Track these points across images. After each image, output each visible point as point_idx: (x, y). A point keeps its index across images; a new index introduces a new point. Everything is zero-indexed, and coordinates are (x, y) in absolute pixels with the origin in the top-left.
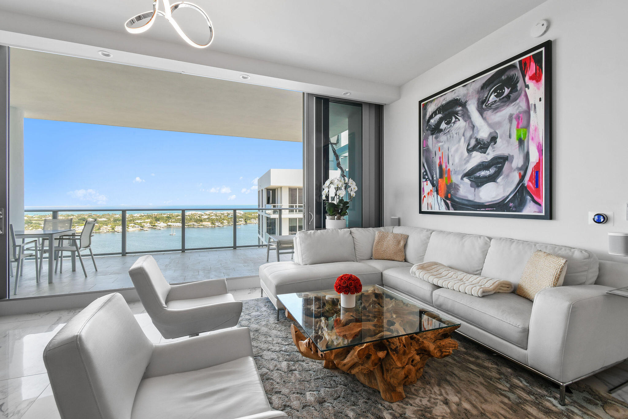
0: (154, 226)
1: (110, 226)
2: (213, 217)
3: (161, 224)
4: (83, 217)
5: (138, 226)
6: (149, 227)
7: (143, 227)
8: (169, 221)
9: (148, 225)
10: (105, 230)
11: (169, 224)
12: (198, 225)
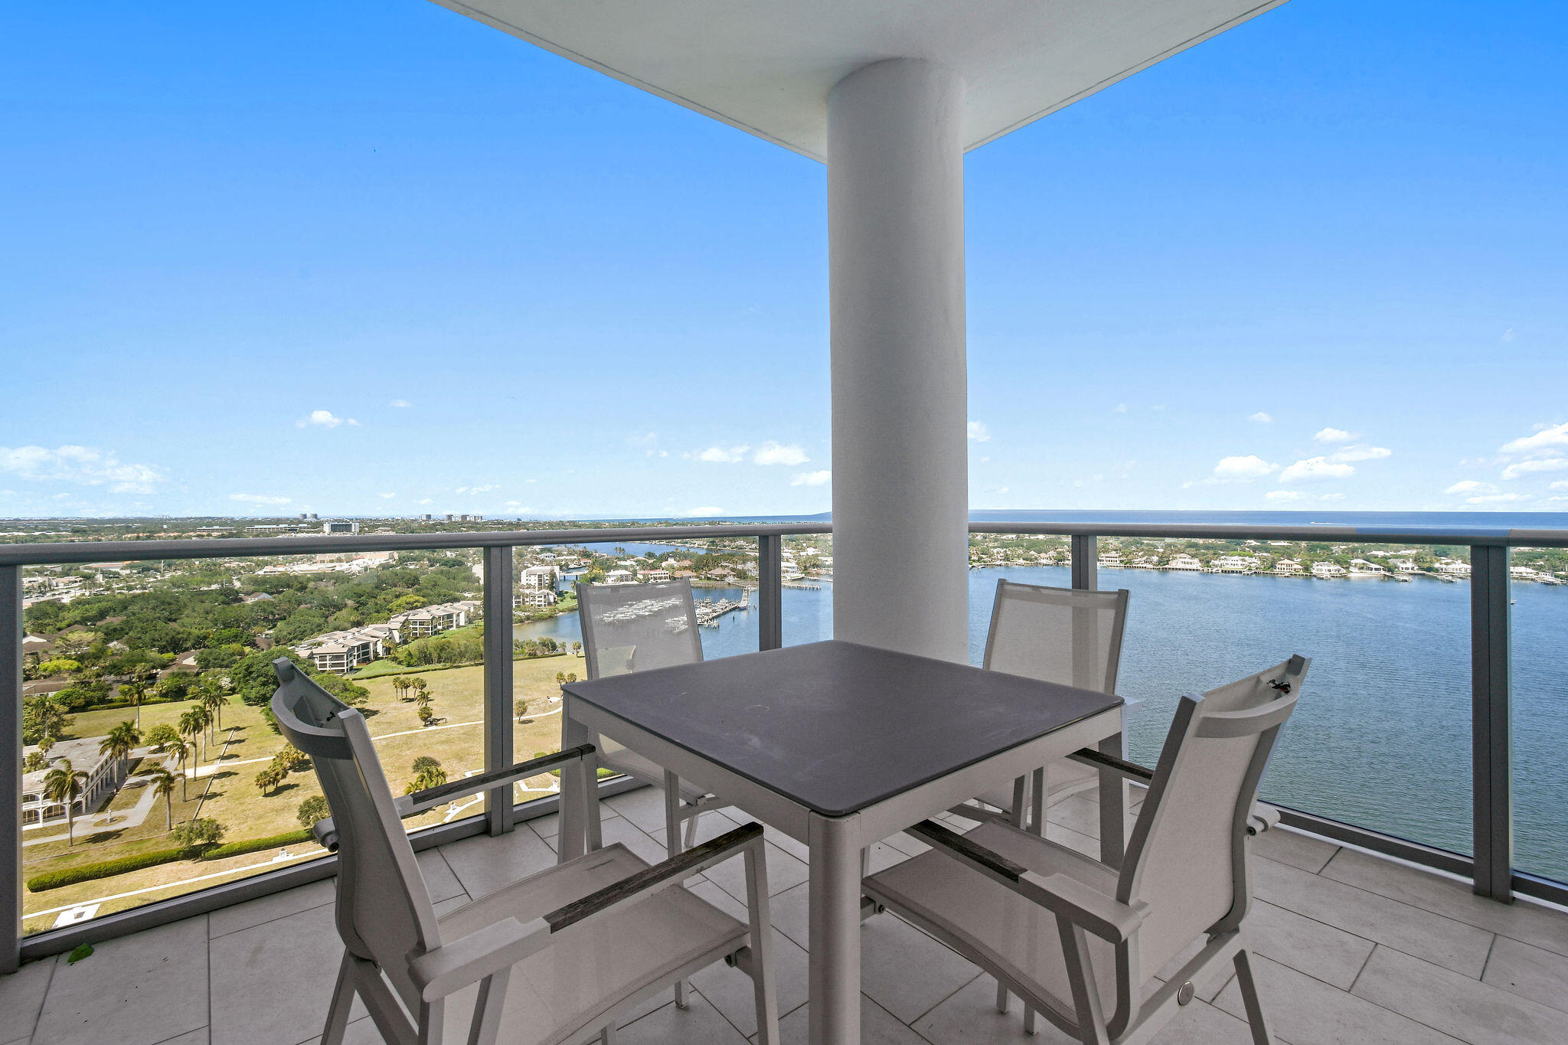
1: (1299, 560)
5: (1378, 567)
6: (1410, 571)
7: (1392, 572)
9: (1409, 565)
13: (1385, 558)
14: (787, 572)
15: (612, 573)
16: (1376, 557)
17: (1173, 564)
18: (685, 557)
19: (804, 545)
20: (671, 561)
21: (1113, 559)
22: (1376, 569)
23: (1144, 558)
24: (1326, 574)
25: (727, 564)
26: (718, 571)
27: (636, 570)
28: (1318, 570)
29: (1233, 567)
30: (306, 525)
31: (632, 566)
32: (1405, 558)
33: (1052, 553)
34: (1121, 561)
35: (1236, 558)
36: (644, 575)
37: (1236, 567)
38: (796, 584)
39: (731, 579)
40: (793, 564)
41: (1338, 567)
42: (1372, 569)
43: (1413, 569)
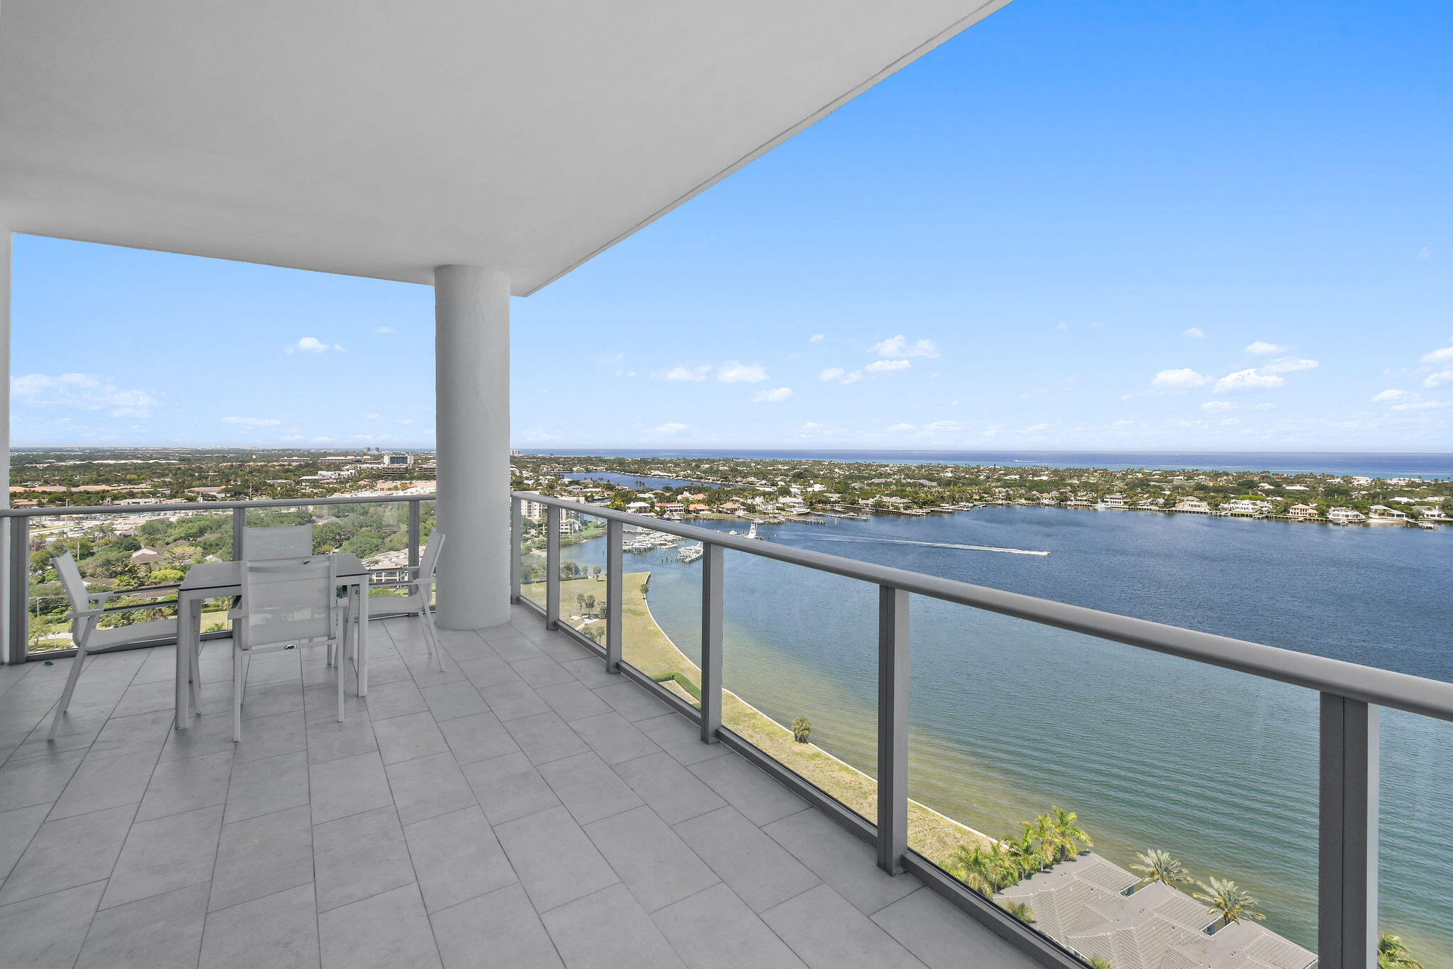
1: (1314, 505)
4: (1250, 478)
5: (1400, 513)
6: (1436, 518)
7: (1416, 519)
10: (1299, 515)
13: (1409, 504)
14: (794, 507)
15: (632, 505)
16: (1399, 503)
17: (1179, 507)
18: (699, 491)
19: (812, 482)
20: (686, 494)
21: (1117, 500)
22: (1398, 516)
23: (1150, 500)
24: (1344, 520)
25: (738, 499)
26: (729, 505)
27: (653, 503)
28: (1334, 515)
29: (1243, 510)
30: (369, 457)
31: (650, 498)
32: (1431, 506)
33: (1054, 493)
34: (1125, 503)
35: (1247, 502)
36: (660, 507)
37: (1247, 510)
38: (802, 519)
39: (741, 513)
40: (800, 500)
41: (1356, 513)
42: (1393, 515)
43: (1439, 516)
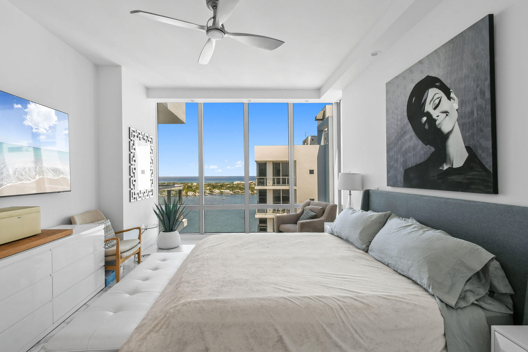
0: (212, 192)
2: (253, 186)
3: (217, 191)
8: (221, 189)
11: (222, 191)
12: (242, 192)
